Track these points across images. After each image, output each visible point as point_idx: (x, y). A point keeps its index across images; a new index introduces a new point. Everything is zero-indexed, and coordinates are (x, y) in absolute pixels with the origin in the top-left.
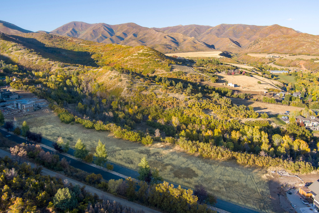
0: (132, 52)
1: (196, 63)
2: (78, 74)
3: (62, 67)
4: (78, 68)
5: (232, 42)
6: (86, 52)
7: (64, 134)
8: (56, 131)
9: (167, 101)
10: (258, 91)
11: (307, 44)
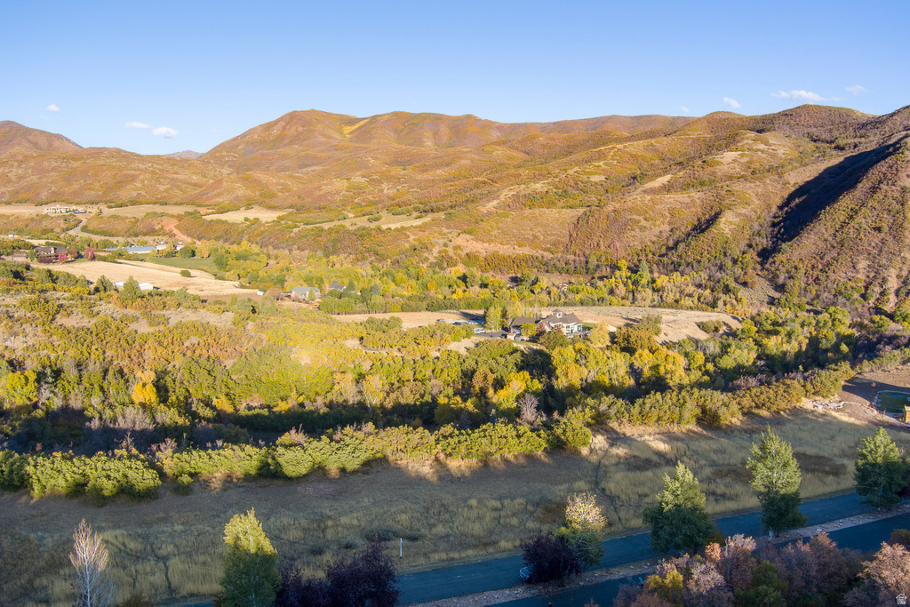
10: (235, 293)
11: (141, 177)
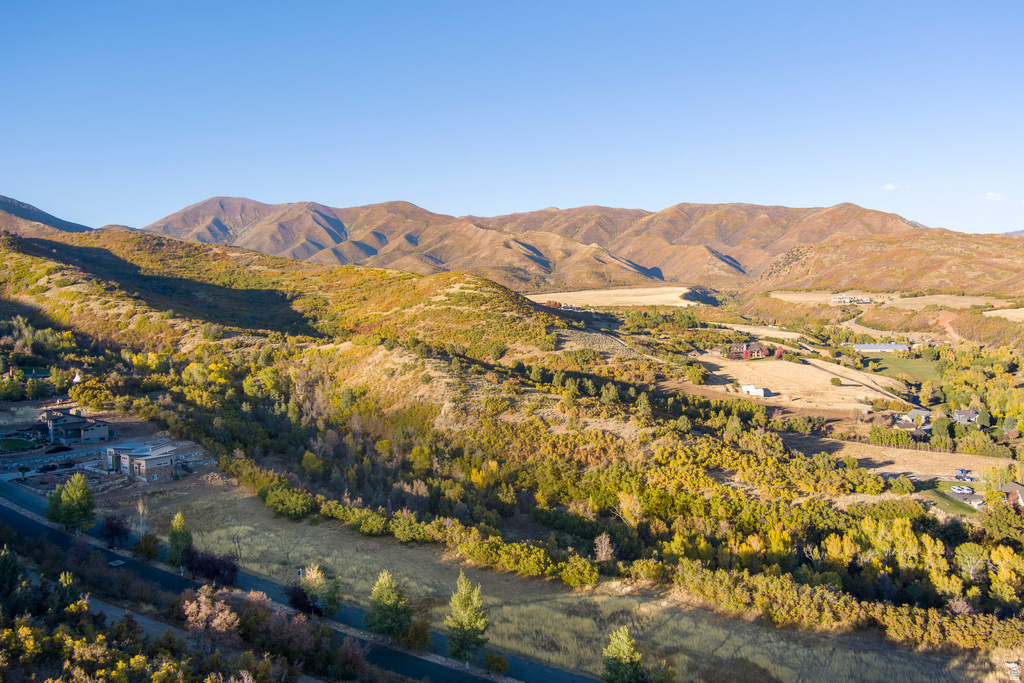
0: (427, 290)
1: (622, 323)
2: (269, 360)
3: (216, 338)
4: (267, 340)
5: (715, 258)
6: (272, 292)
7: (297, 554)
8: (268, 544)
9: (585, 444)
10: (841, 408)
11: (950, 262)
